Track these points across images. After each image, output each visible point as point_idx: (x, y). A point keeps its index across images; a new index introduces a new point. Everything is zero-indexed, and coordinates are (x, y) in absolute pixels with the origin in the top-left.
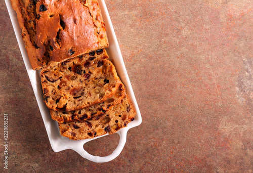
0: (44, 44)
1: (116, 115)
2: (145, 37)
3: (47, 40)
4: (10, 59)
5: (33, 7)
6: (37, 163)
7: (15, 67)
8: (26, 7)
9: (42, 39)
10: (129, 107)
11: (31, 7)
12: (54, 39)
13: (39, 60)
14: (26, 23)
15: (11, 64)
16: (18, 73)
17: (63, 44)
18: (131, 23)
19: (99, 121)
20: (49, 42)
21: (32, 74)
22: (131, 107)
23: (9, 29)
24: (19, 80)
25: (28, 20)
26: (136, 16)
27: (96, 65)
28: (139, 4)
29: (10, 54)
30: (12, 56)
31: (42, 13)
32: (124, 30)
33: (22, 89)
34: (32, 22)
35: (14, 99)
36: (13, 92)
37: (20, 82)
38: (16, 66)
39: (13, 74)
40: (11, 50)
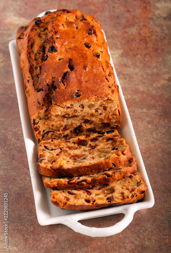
0: (48, 85)
1: (122, 188)
2: (164, 134)
3: (51, 81)
4: (9, 138)
5: (42, 53)
6: (17, 246)
7: (12, 147)
8: (34, 53)
9: (46, 79)
10: (140, 182)
11: (40, 54)
12: (60, 79)
13: (39, 103)
14: (31, 70)
15: (8, 143)
16: (15, 152)
17: (68, 85)
18: (149, 120)
19: (101, 191)
20: (53, 82)
21: (29, 145)
22: (142, 182)
23: (14, 113)
24: (13, 159)
25: (35, 65)
26: (155, 114)
27: (105, 140)
28: (159, 105)
29: (9, 134)
30: (11, 136)
31: (51, 54)
32: (140, 126)
33: (15, 168)
34: (39, 68)
35: (4, 177)
36: (4, 169)
37: (14, 161)
38: (14, 145)
39: (8, 153)
40: (11, 131)
